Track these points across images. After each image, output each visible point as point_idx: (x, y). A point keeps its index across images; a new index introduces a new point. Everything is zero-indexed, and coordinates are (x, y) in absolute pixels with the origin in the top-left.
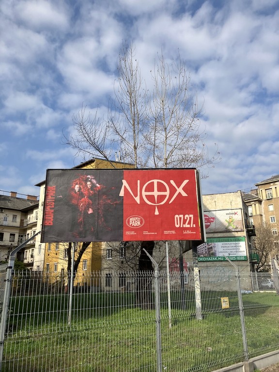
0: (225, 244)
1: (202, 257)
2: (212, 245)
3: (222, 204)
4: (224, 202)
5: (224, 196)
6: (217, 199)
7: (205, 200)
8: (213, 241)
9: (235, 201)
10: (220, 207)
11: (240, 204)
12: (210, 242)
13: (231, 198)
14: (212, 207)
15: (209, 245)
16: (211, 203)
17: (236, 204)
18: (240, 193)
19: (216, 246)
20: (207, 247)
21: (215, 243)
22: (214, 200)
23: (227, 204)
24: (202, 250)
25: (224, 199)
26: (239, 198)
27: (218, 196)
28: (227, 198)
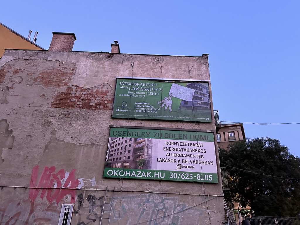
0: (172, 143)
1: (116, 169)
2: (144, 142)
3: (174, 72)
4: (176, 70)
5: (178, 61)
6: (166, 63)
7: (142, 63)
8: (148, 135)
9: (196, 70)
10: (169, 76)
11: (206, 75)
12: (142, 136)
13: (191, 64)
14: (154, 74)
15: (138, 143)
16: (154, 69)
17: (198, 75)
18: (206, 59)
19: (152, 146)
20: (132, 146)
21: (152, 139)
22: (160, 65)
23: (182, 72)
24: (120, 151)
25: (177, 65)
26: (204, 66)
27: (167, 59)
28: (184, 63)
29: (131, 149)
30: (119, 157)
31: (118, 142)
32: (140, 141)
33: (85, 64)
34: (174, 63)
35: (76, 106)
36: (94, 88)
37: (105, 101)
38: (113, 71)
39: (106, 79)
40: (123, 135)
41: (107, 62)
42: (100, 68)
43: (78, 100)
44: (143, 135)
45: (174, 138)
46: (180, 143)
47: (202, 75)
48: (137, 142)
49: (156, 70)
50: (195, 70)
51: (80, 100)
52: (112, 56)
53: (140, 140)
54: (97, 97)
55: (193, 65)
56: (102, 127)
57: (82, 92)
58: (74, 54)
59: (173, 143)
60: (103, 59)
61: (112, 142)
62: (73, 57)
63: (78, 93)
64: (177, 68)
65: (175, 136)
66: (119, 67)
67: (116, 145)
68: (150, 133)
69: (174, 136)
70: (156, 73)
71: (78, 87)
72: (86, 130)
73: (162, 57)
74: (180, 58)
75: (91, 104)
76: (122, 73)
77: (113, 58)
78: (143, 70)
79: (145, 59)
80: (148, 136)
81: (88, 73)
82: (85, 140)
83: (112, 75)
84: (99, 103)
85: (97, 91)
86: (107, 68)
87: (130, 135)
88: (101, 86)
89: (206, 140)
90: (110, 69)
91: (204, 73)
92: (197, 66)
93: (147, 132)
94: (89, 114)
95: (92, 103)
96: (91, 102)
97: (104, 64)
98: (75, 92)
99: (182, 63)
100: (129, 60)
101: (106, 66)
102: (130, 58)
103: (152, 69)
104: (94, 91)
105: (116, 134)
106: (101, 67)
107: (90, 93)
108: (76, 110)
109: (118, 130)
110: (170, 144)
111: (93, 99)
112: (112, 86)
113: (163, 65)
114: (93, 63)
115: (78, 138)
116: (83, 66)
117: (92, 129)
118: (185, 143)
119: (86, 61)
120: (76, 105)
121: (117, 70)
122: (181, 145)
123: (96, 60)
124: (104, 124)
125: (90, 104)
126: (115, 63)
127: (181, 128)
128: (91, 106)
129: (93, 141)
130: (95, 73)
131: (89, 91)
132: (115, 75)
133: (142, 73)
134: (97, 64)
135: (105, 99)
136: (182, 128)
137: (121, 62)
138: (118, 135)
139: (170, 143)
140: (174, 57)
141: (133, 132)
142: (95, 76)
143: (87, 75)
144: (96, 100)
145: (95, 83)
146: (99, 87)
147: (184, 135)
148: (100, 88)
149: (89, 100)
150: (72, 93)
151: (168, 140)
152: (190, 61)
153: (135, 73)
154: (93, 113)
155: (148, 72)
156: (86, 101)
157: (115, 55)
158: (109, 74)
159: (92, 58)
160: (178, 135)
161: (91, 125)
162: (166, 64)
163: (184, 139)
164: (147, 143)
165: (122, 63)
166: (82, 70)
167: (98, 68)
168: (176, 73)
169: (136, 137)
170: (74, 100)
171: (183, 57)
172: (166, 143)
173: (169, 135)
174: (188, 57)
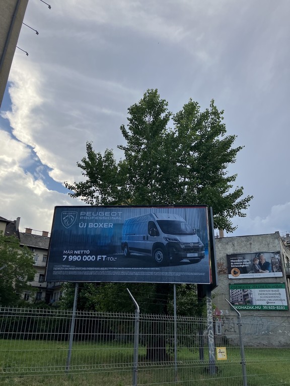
0: (263, 291)
1: (236, 305)
2: (248, 291)
4: (260, 245)
5: (260, 238)
6: (253, 241)
7: (239, 242)
10: (256, 249)
11: (278, 246)
12: (246, 288)
13: (268, 240)
14: (247, 249)
15: (245, 292)
16: (247, 245)
18: (278, 235)
19: (252, 294)
20: (242, 293)
21: (252, 289)
23: (264, 246)
24: (237, 297)
25: (260, 241)
26: (277, 240)
27: (254, 238)
28: (264, 239)
29: (242, 295)
30: (237, 299)
31: (235, 292)
34: (258, 240)
37: (223, 269)
38: (224, 250)
39: (221, 255)
40: (236, 288)
41: (220, 244)
47: (276, 247)
50: (271, 244)
52: (221, 239)
53: (245, 290)
54: (218, 267)
55: (270, 240)
56: (225, 284)
61: (232, 292)
64: (260, 243)
66: (226, 246)
67: (234, 294)
68: (250, 286)
69: (263, 287)
73: (250, 237)
76: (229, 251)
77: (222, 241)
78: (241, 247)
79: (241, 240)
80: (249, 288)
83: (223, 252)
84: (220, 270)
85: (218, 263)
87: (240, 288)
88: (219, 260)
90: (222, 248)
92: (272, 241)
93: (248, 286)
100: (231, 241)
101: (219, 247)
102: (231, 239)
105: (233, 288)
112: (225, 259)
113: (251, 242)
118: (269, 290)
121: (226, 249)
122: (267, 291)
124: (226, 282)
126: (224, 244)
132: (225, 253)
133: (240, 249)
137: (227, 243)
140: (257, 236)
141: (241, 286)
144: (218, 269)
151: (260, 289)
152: (268, 238)
153: (236, 249)
157: (223, 239)
163: (268, 288)
168: (260, 247)
169: (243, 289)
171: (263, 235)
172: (260, 291)
173: (260, 286)
174: (266, 235)
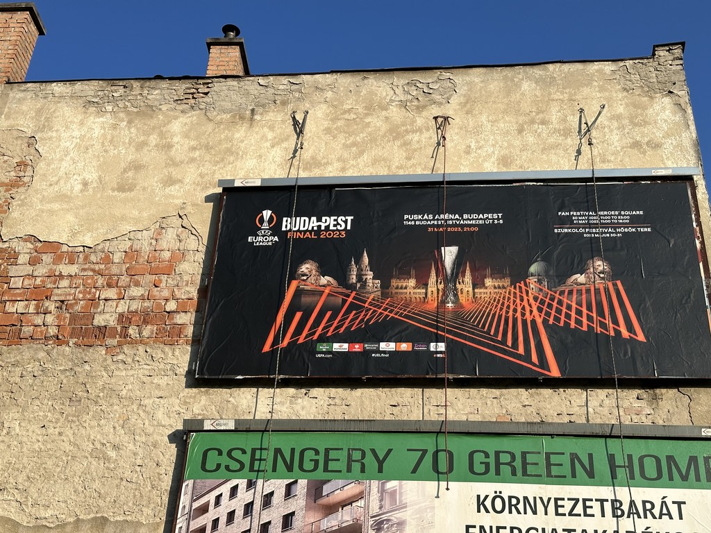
0: (511, 504)
2: (361, 503)
3: (508, 142)
4: (520, 131)
5: (526, 86)
6: (467, 102)
7: (349, 111)
8: (381, 463)
9: (626, 122)
10: (484, 160)
11: (679, 146)
12: (349, 470)
14: (408, 158)
16: (407, 132)
17: (636, 145)
18: (674, 68)
19: (401, 524)
20: (297, 522)
21: (401, 486)
22: (436, 111)
23: (551, 140)
25: (526, 107)
26: (667, 100)
27: (469, 84)
28: (558, 96)
31: (227, 505)
32: (339, 496)
33: (76, 133)
34: (505, 101)
35: (27, 335)
36: (115, 242)
37: (167, 300)
38: (207, 158)
39: (173, 197)
40: (252, 469)
41: (183, 119)
42: (145, 149)
43: (37, 307)
44: (356, 467)
45: (522, 472)
46: (552, 502)
47: (657, 146)
48: (324, 501)
49: (416, 137)
50: (616, 124)
51: (47, 303)
52: (206, 90)
53: (338, 489)
54: (129, 286)
55: (609, 99)
56: (150, 430)
57: (61, 267)
58: (29, 95)
59: (514, 501)
60: (164, 108)
61: (196, 505)
62: (24, 108)
63: (41, 270)
64: (521, 119)
65: (525, 464)
66: (237, 135)
67: (216, 522)
68: (390, 451)
69: (518, 463)
70: (415, 150)
71: (39, 245)
72: (68, 448)
73: (446, 75)
74: (537, 71)
75: (99, 320)
76: (250, 163)
77: (207, 99)
78: (354, 144)
79: (364, 92)
80: (380, 470)
81: (92, 176)
82: (66, 502)
83: (201, 176)
84: (136, 312)
85: (131, 254)
86: (181, 146)
87: (290, 468)
88: (150, 233)
89: (698, 479)
90: (194, 149)
91: (667, 135)
92: (627, 105)
93: (373, 451)
94: (87, 367)
95: (106, 317)
96: (103, 312)
97: (164, 129)
98: (29, 269)
99: (550, 94)
100: (284, 103)
101: (176, 139)
102: (291, 91)
103: (395, 133)
104: (117, 258)
105: (219, 466)
106: (154, 143)
107: (97, 267)
108: (27, 355)
109: (226, 443)
110: (499, 506)
111: (111, 293)
112: (204, 226)
114: (114, 127)
115: (33, 490)
116: (68, 144)
117: (99, 446)
118: (585, 500)
119: (82, 123)
120: (27, 330)
121: (229, 151)
122: (561, 510)
123: (128, 113)
124: (160, 415)
125: (96, 322)
126: (220, 123)
127: (557, 420)
128: (103, 331)
129: (101, 503)
130: (125, 171)
131: (93, 258)
132: (218, 177)
133: (346, 155)
134: (133, 130)
135: (166, 293)
136: (566, 419)
137: (248, 112)
138: (227, 468)
139: (498, 502)
140: (507, 72)
141: (302, 453)
142: (121, 189)
143: (85, 184)
144: (122, 301)
145: (123, 218)
146: (139, 235)
147: (574, 457)
148: (146, 243)
149: (93, 301)
150: (13, 271)
151: (487, 489)
152: (589, 84)
153: (313, 158)
154: (109, 361)
155: (376, 152)
156: (78, 308)
157: (218, 86)
158: (191, 175)
159: (109, 108)
160: (542, 460)
161: (94, 423)
162: (468, 105)
163: (574, 475)
164: (374, 507)
165: (252, 119)
166: (64, 164)
167: (136, 150)
168: (517, 143)
169: (320, 474)
170: (20, 307)
171: (551, 67)
172: (480, 503)
173: (492, 460)
174: (579, 66)
